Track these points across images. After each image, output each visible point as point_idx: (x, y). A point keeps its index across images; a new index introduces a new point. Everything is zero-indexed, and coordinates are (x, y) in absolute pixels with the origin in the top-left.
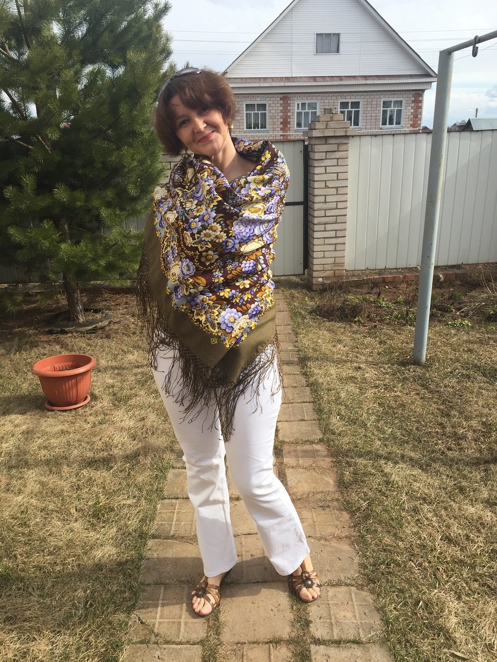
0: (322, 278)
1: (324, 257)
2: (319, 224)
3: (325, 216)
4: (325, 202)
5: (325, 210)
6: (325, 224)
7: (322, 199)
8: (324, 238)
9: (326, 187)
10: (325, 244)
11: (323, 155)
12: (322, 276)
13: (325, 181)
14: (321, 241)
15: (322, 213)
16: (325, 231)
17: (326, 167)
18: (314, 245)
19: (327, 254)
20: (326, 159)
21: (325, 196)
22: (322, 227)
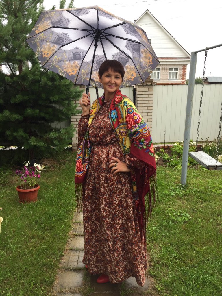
4: (143, 113)
17: (143, 98)
20: (143, 94)
21: (143, 110)
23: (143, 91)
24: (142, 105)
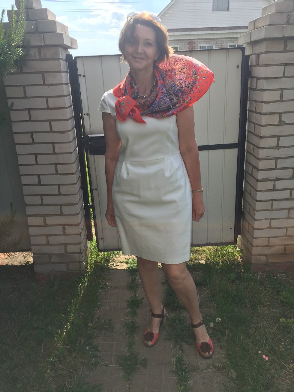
0: (266, 255)
1: (270, 228)
2: (266, 180)
3: (276, 169)
4: (278, 147)
5: (276, 159)
6: (274, 180)
7: (273, 142)
8: (272, 200)
9: (281, 123)
10: (272, 209)
11: (278, 71)
12: (266, 253)
13: (280, 114)
14: (268, 205)
15: (271, 164)
16: (274, 189)
17: (282, 90)
18: (256, 211)
19: (274, 223)
20: (284, 77)
21: (278, 137)
22: (269, 185)
23: (286, 65)
24: (275, 119)
